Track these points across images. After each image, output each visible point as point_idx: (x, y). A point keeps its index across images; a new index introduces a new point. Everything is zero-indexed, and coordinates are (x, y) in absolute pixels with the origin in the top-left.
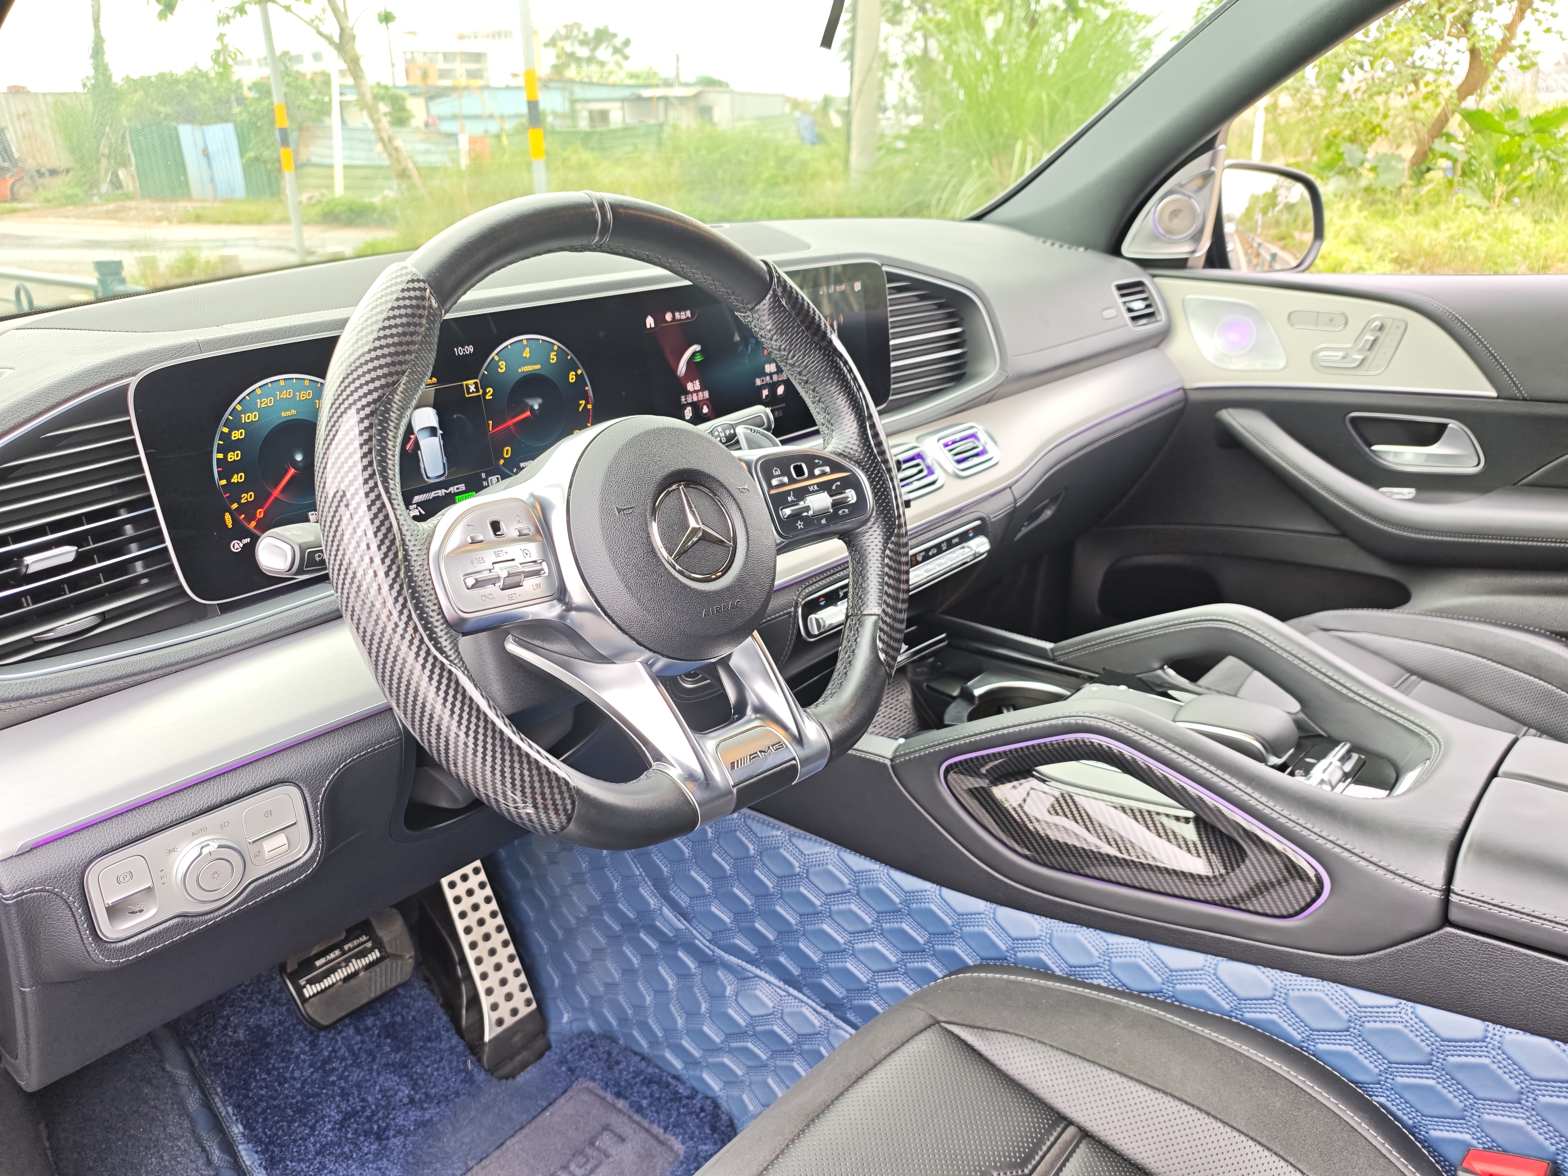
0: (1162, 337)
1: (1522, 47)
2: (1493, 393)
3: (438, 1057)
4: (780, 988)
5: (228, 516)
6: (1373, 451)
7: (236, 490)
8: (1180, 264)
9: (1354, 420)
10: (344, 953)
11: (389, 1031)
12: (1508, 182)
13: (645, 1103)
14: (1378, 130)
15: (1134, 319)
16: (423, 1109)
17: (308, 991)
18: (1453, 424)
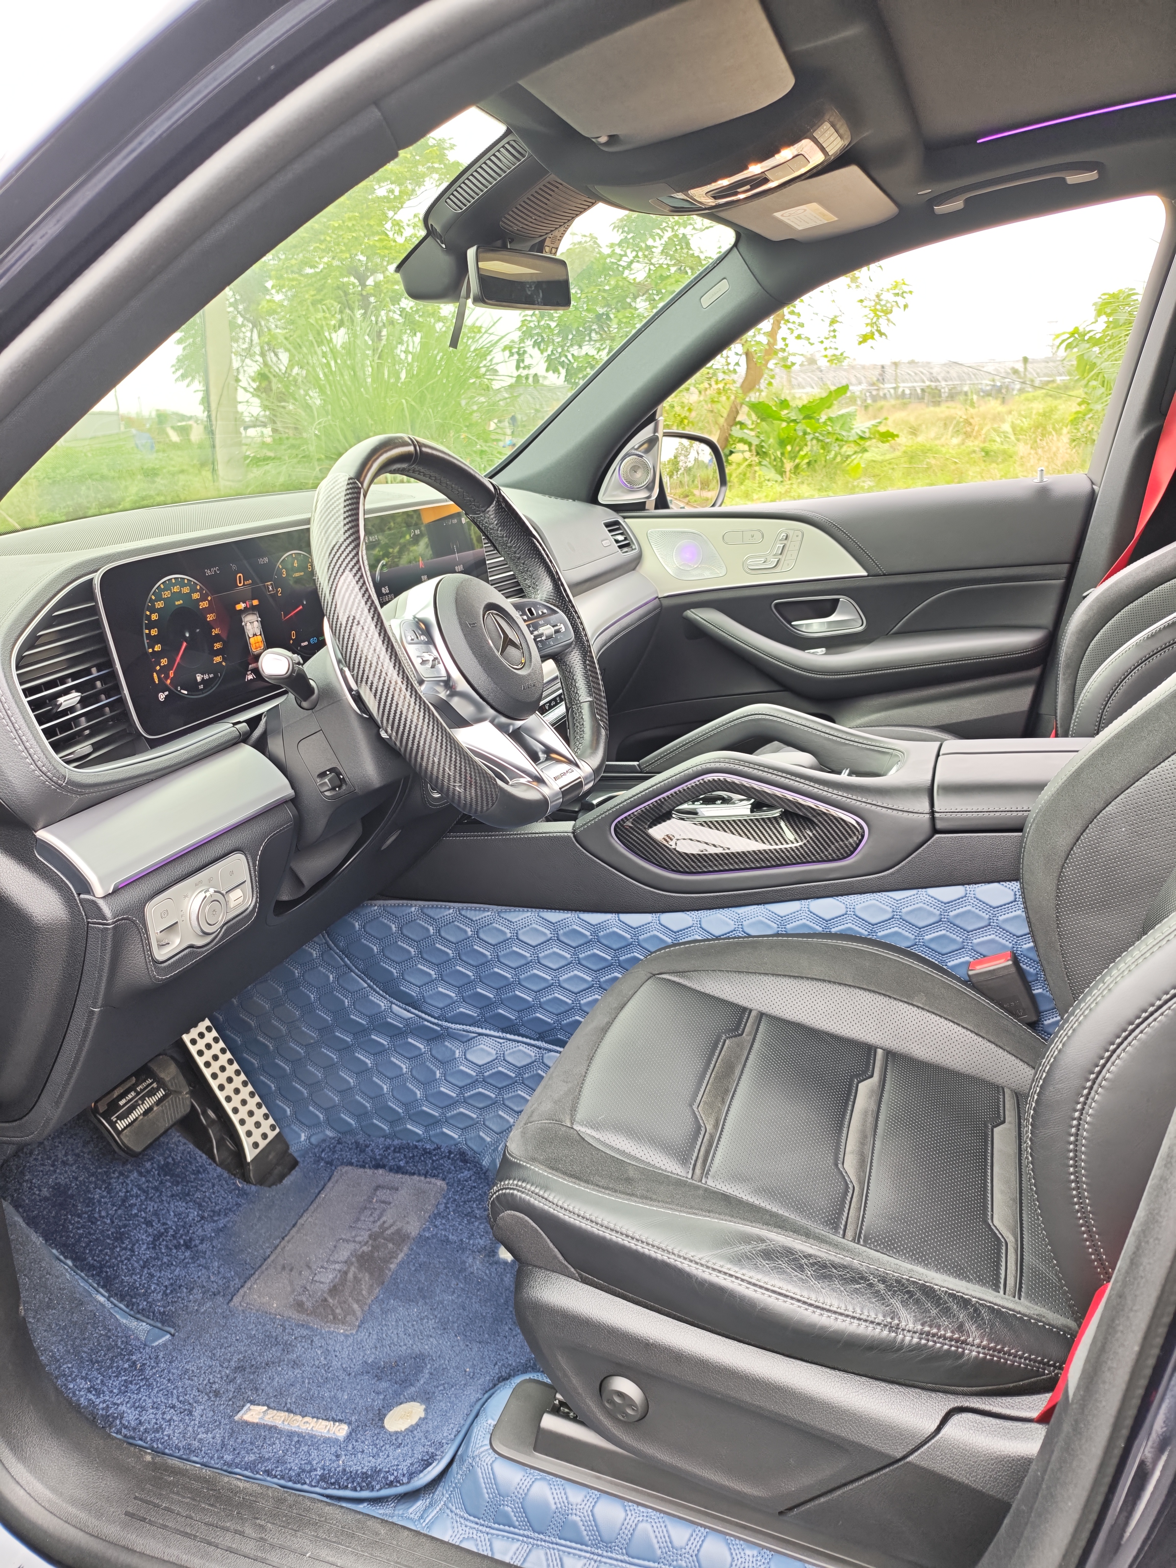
0: (637, 561)
1: (783, 350)
2: (865, 574)
3: (210, 1184)
4: (499, 1037)
5: (155, 675)
6: (792, 626)
7: (158, 655)
8: (639, 507)
9: (777, 605)
10: (138, 1093)
11: (166, 1169)
12: (793, 458)
13: (402, 1163)
14: (686, 422)
15: (620, 547)
16: (214, 1221)
17: (120, 1125)
18: (843, 599)
